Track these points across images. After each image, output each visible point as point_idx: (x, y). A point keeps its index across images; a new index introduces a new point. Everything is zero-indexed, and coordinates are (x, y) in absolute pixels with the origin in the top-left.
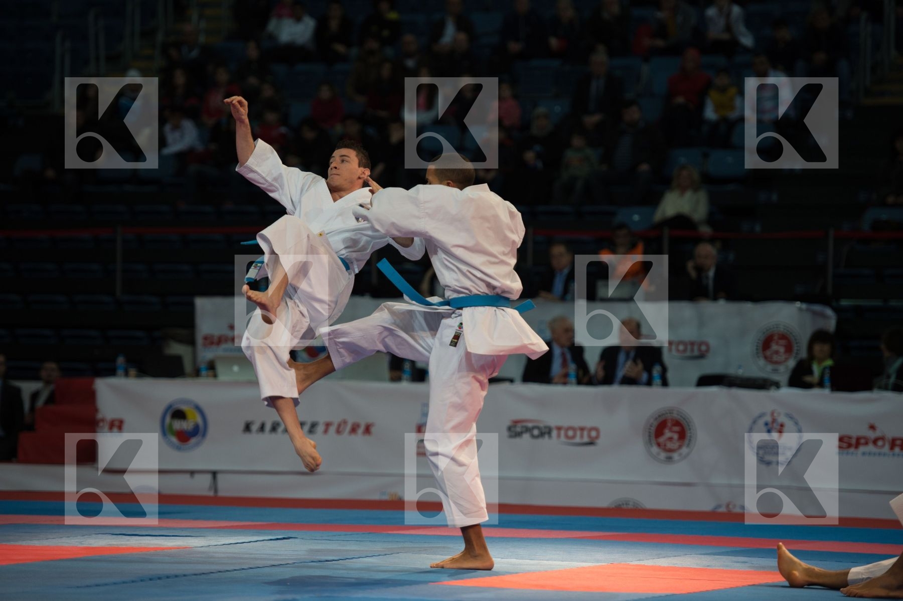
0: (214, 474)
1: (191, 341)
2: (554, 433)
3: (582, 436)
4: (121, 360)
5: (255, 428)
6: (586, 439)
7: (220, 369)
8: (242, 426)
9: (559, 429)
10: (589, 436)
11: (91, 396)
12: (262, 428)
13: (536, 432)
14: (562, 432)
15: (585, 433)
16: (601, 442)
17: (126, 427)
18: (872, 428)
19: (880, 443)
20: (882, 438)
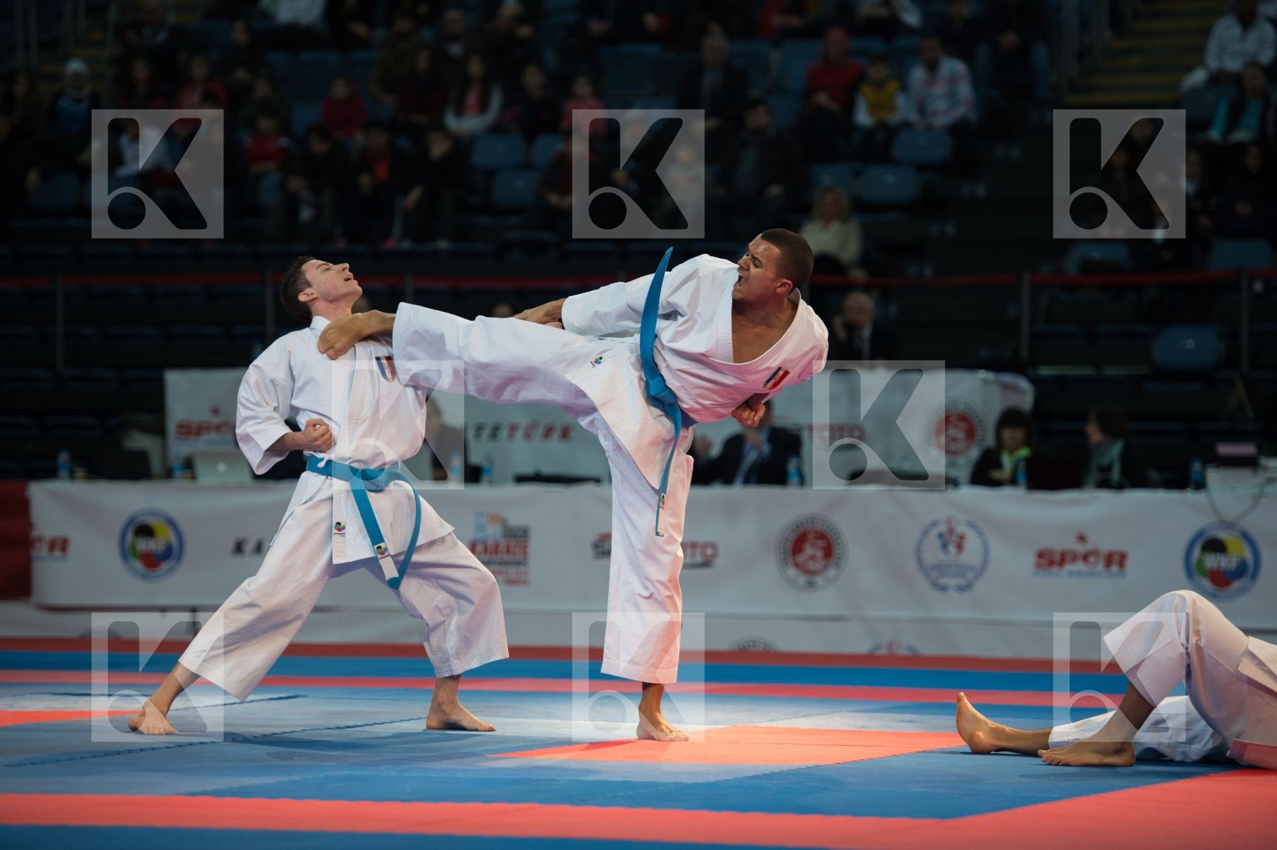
0: (194, 611)
1: (159, 430)
3: (694, 555)
4: (64, 457)
5: (249, 547)
6: (699, 559)
7: (200, 467)
8: (231, 546)
10: (704, 555)
11: (23, 507)
12: (259, 548)
15: (698, 551)
16: (719, 562)
17: (72, 548)
18: (1082, 538)
19: (1092, 559)
20: (1095, 553)
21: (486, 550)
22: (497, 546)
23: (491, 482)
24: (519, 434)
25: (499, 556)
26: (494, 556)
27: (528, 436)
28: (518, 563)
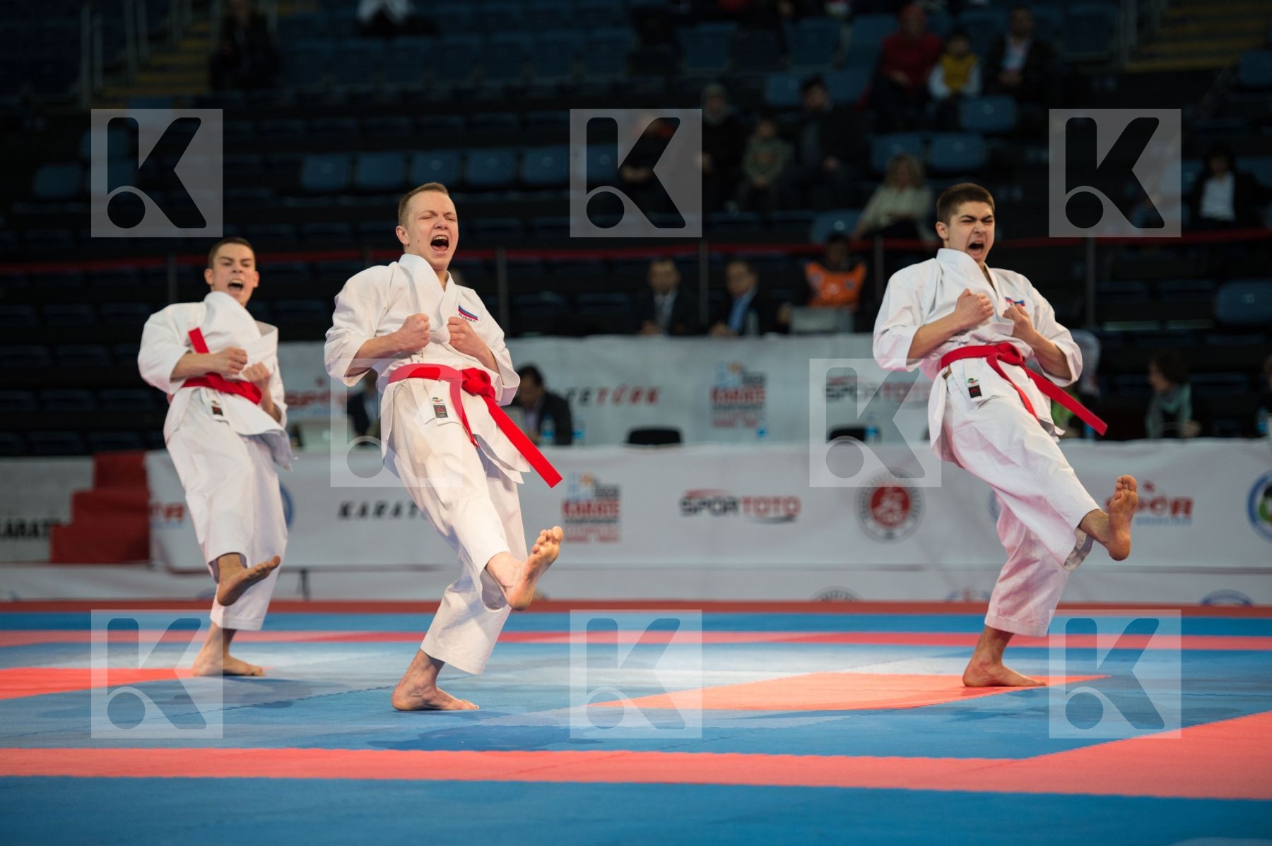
0: (304, 572)
2: (741, 507)
3: (777, 510)
5: (354, 510)
6: (782, 513)
7: (307, 436)
8: (337, 509)
9: (747, 501)
10: (787, 509)
11: (141, 476)
12: (363, 512)
13: (717, 507)
14: (752, 507)
15: (781, 507)
16: (802, 516)
18: (1149, 487)
19: (1159, 506)
20: (1162, 500)
21: (578, 509)
22: (589, 506)
23: (583, 444)
24: (609, 398)
25: (592, 514)
26: (586, 514)
27: (617, 400)
28: (609, 521)
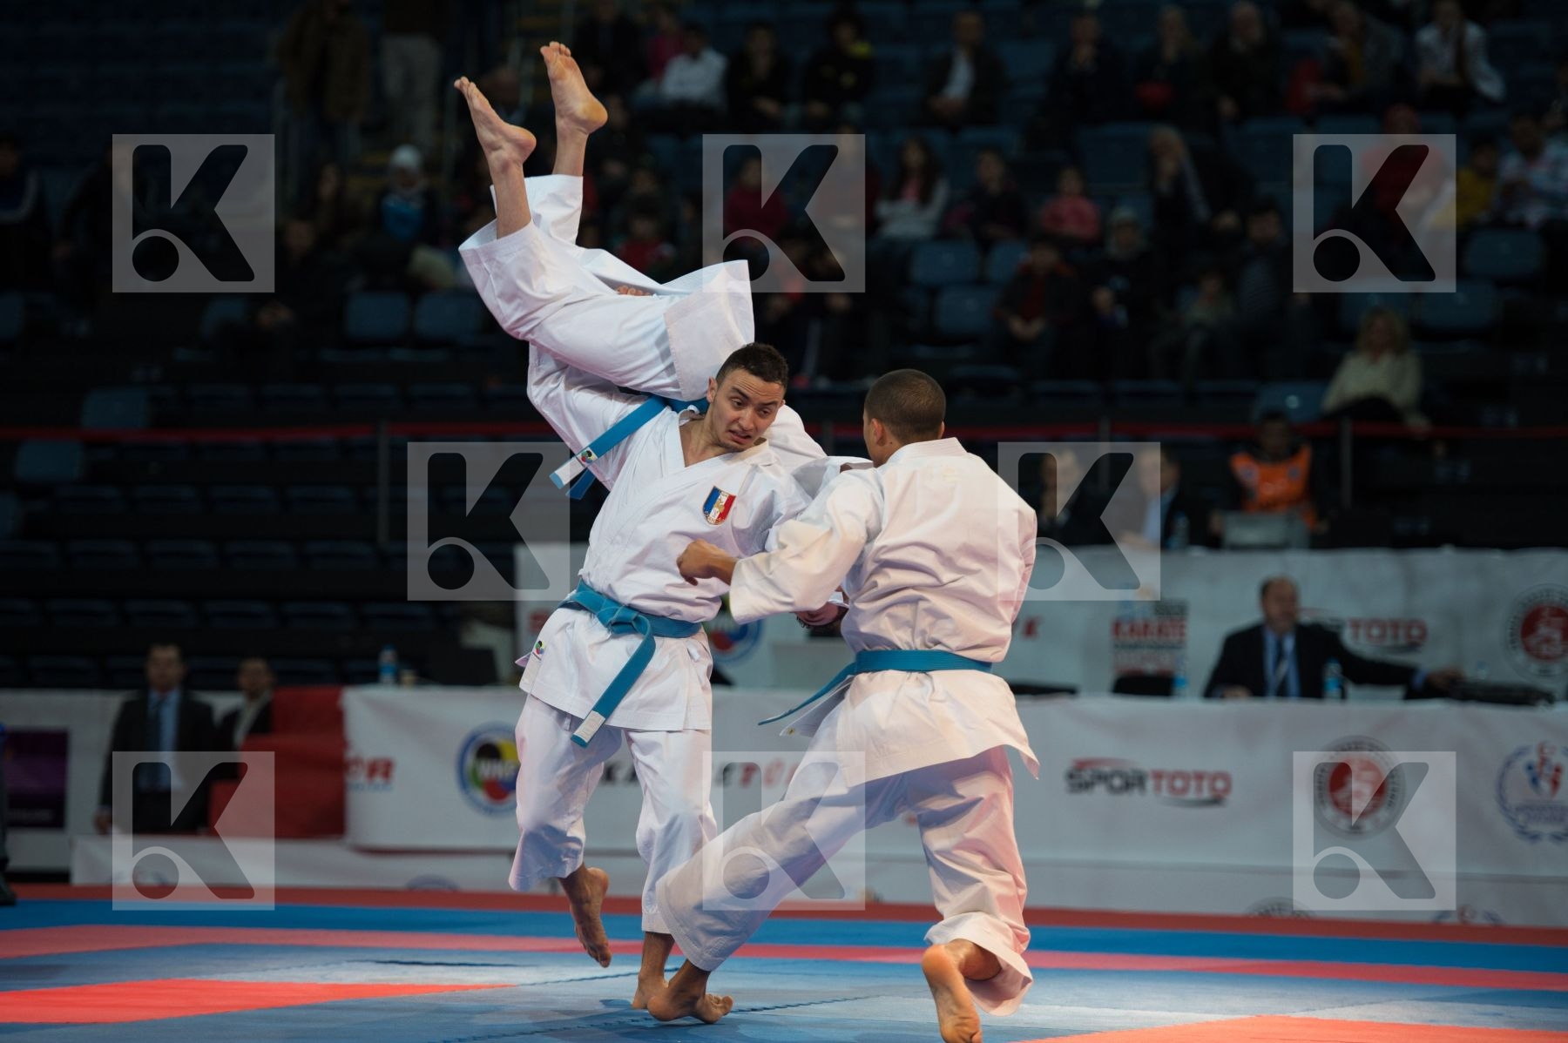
1: (508, 622)
2: (1150, 784)
3: (1199, 789)
4: (388, 657)
5: (620, 775)
6: (1206, 794)
9: (1158, 776)
10: (1213, 789)
11: (335, 720)
13: (1117, 782)
14: (1164, 783)
15: (1205, 784)
16: (1233, 798)
17: (397, 773)
